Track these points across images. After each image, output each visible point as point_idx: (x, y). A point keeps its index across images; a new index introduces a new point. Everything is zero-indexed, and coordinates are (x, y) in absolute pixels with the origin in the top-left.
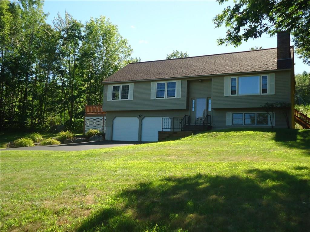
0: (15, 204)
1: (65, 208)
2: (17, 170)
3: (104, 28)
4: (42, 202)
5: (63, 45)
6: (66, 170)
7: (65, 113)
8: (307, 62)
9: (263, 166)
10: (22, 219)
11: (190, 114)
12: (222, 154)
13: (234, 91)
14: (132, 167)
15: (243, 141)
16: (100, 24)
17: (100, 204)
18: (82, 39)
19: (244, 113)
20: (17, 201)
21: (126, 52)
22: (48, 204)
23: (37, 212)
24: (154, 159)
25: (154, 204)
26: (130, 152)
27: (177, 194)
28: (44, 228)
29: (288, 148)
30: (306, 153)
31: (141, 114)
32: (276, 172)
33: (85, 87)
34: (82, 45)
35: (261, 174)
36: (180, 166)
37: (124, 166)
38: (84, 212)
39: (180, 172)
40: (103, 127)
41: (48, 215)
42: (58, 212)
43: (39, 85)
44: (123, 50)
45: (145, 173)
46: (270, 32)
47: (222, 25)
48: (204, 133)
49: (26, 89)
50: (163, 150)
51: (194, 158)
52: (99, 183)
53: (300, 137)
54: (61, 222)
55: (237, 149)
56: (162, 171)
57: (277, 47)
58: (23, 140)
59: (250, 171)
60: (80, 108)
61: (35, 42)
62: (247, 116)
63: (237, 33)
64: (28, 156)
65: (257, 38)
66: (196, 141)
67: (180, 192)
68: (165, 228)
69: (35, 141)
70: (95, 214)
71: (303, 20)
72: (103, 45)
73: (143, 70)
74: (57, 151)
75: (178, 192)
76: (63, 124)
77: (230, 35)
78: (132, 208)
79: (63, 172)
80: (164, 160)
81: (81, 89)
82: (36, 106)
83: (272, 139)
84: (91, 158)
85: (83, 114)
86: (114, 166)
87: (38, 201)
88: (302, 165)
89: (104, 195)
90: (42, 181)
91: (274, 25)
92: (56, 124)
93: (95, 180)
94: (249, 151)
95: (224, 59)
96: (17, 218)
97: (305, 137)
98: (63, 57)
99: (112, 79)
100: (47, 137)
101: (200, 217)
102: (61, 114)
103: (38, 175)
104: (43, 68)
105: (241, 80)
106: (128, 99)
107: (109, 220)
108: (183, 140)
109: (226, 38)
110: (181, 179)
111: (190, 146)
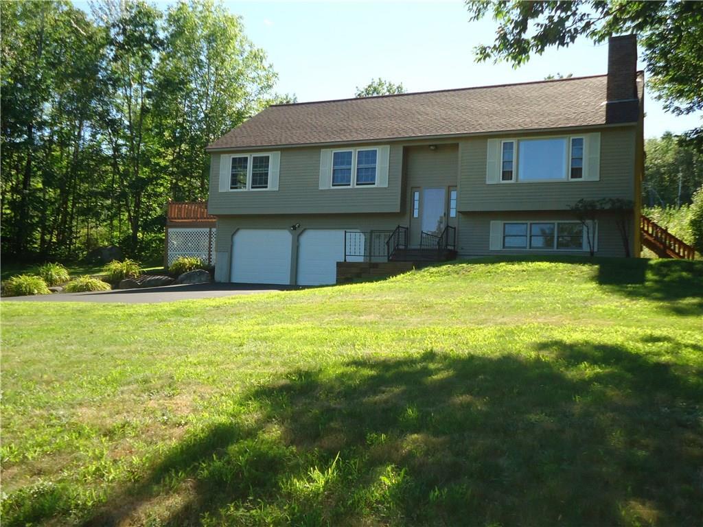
0: (9, 414)
1: (127, 422)
2: (11, 343)
3: (210, 21)
4: (72, 410)
5: (115, 59)
6: (126, 344)
7: (121, 220)
8: (672, 109)
9: (571, 334)
10: (28, 445)
11: (408, 223)
12: (480, 311)
13: (508, 172)
14: (278, 338)
15: (527, 283)
16: (201, 12)
17: (207, 415)
18: (160, 48)
19: (529, 222)
20: (15, 408)
21: (263, 79)
22: (86, 415)
23: (60, 432)
24: (327, 320)
25: (329, 413)
26: (272, 306)
27: (384, 392)
28: (78, 466)
29: (626, 297)
30: (667, 307)
31: (297, 222)
32: (603, 348)
33: (168, 161)
34: (159, 62)
35: (568, 352)
36: (387, 335)
37: (261, 334)
38: (172, 431)
39: (387, 347)
40: (210, 251)
41: (88, 437)
42: (110, 432)
43: (59, 153)
44: (256, 75)
45: (309, 349)
46: (594, 33)
47: (485, 14)
48: (441, 265)
49: (29, 163)
50: (348, 303)
51: (419, 320)
52: (203, 370)
53: (653, 275)
54: (118, 453)
55: (514, 301)
56: (348, 346)
57: (606, 73)
58: (23, 280)
59: (543, 346)
60: (155, 209)
61: (47, 52)
62: (536, 230)
63: (519, 34)
64: (36, 315)
65: (566, 45)
66: (420, 282)
67: (388, 389)
68: (356, 463)
69: (50, 282)
70: (197, 435)
71: (668, 13)
72: (209, 61)
73: (303, 122)
74: (104, 304)
75: (384, 388)
76: (117, 245)
77: (503, 37)
78: (282, 422)
79: (118, 347)
80: (351, 323)
81: (158, 164)
82: (53, 203)
83: (593, 279)
84: (184, 319)
85: (162, 222)
86: (237, 335)
87: (64, 408)
88: (657, 333)
89: (216, 395)
90: (70, 365)
91: (604, 17)
92: (101, 245)
93: (195, 364)
94: (541, 304)
95: (488, 99)
96: (16, 445)
97: (665, 276)
98: (115, 89)
99: (230, 141)
100: (78, 274)
101: (434, 440)
102: (111, 221)
103: (62, 353)
104: (69, 113)
105: (524, 148)
106: (266, 187)
107: (230, 448)
108: (392, 282)
109: (495, 46)
110: (389, 361)
111: (409, 293)
